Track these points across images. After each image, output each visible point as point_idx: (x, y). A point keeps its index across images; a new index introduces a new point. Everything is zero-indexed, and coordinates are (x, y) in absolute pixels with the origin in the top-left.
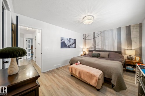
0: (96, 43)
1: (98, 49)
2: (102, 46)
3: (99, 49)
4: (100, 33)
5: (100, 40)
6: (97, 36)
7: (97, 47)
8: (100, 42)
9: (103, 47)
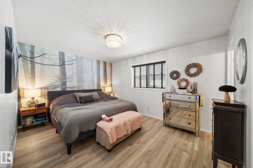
0: (67, 76)
1: (71, 88)
2: (78, 82)
3: (74, 87)
4: (74, 58)
5: (75, 71)
6: (69, 63)
7: (68, 85)
8: (75, 75)
9: (80, 85)
